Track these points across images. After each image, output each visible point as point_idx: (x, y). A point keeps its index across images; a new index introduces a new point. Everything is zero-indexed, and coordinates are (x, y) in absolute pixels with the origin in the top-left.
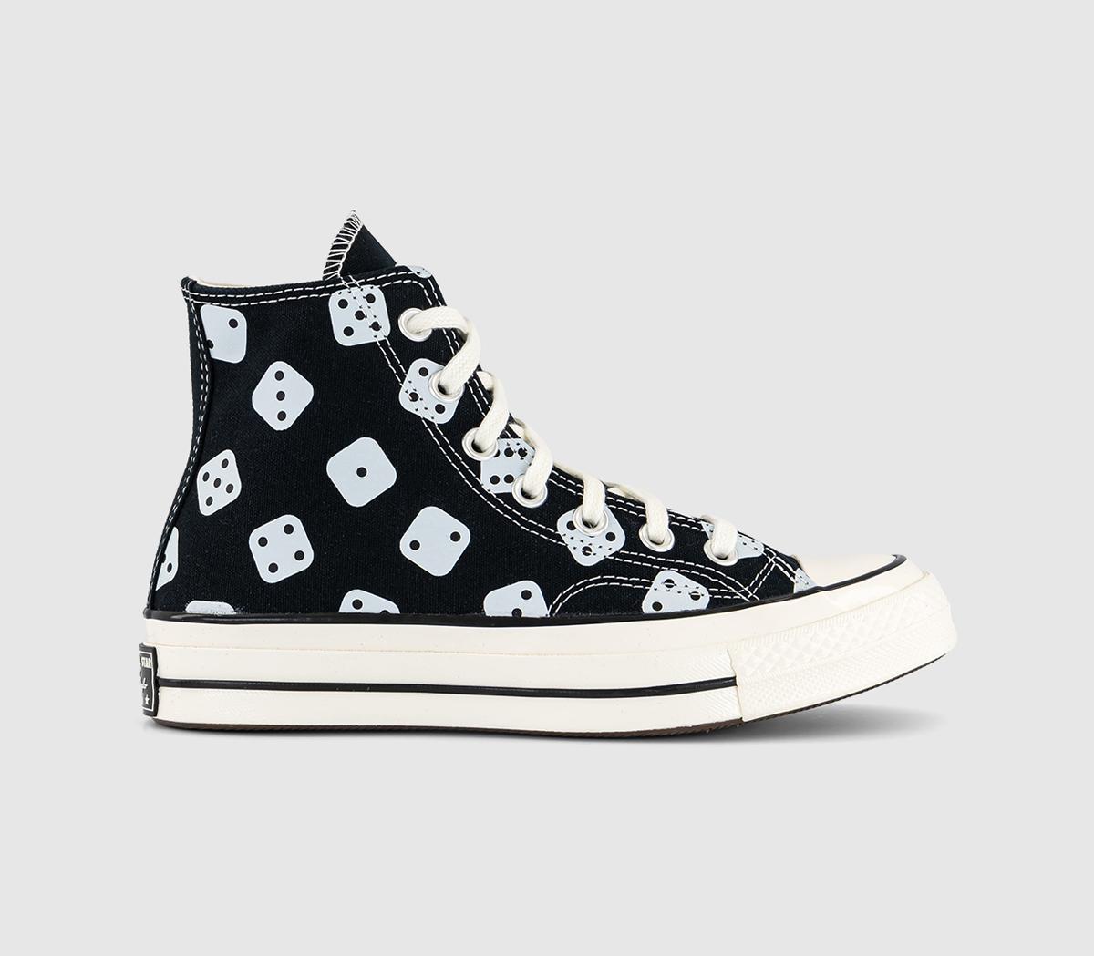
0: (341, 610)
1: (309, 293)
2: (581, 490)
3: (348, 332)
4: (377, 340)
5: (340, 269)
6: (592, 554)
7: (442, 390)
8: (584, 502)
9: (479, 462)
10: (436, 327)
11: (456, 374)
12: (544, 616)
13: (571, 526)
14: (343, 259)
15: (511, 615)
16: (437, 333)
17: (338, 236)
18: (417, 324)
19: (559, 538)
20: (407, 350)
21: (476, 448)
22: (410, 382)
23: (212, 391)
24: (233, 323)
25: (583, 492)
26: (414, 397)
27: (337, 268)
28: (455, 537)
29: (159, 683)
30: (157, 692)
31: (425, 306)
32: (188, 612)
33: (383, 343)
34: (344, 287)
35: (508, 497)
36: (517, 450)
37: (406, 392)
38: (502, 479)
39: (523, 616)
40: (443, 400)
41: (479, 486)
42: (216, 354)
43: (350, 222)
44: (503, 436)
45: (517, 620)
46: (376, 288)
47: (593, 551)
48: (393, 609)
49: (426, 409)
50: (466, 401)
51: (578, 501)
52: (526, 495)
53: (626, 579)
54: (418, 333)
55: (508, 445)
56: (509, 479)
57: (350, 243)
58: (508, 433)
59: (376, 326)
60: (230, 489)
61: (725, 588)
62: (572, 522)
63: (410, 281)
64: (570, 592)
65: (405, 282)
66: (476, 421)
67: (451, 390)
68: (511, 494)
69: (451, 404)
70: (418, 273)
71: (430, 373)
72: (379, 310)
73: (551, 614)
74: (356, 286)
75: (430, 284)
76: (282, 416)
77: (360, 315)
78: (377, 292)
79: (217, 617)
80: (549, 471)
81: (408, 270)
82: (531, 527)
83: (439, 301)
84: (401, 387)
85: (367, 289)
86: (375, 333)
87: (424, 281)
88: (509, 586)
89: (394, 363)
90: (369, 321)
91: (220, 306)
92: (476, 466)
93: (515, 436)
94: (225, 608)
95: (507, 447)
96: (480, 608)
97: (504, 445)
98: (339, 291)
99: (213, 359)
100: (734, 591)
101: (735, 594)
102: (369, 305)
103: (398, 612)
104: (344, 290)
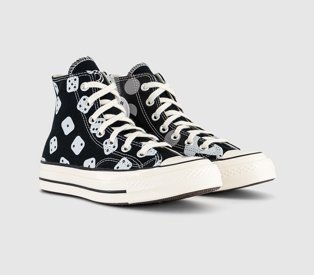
0: (60, 162)
1: (64, 78)
3: (70, 88)
4: (74, 91)
7: (88, 104)
10: (90, 87)
12: (94, 168)
14: (73, 70)
15: (88, 167)
16: (90, 89)
17: (74, 64)
19: (102, 146)
20: (81, 93)
22: (80, 102)
26: (80, 106)
28: (82, 145)
33: (76, 91)
34: (70, 77)
35: (95, 134)
36: (101, 121)
38: (95, 129)
39: (90, 167)
40: (87, 107)
41: (89, 131)
44: (99, 117)
46: (77, 77)
47: (109, 151)
49: (82, 109)
50: (93, 107)
52: (99, 134)
53: (114, 159)
54: (85, 89)
56: (97, 129)
61: (137, 164)
62: (107, 142)
63: (87, 75)
64: (101, 161)
65: (85, 75)
67: (90, 104)
69: (89, 108)
70: (89, 73)
71: (86, 100)
72: (77, 83)
77: (72, 84)
81: (87, 72)
82: (98, 143)
84: (78, 103)
85: (75, 77)
86: (74, 89)
87: (91, 75)
88: (89, 159)
89: (78, 97)
90: (74, 86)
92: (90, 125)
96: (82, 164)
97: (99, 120)
100: (138, 165)
101: (138, 166)
102: (74, 81)
103: (69, 164)
104: (70, 78)
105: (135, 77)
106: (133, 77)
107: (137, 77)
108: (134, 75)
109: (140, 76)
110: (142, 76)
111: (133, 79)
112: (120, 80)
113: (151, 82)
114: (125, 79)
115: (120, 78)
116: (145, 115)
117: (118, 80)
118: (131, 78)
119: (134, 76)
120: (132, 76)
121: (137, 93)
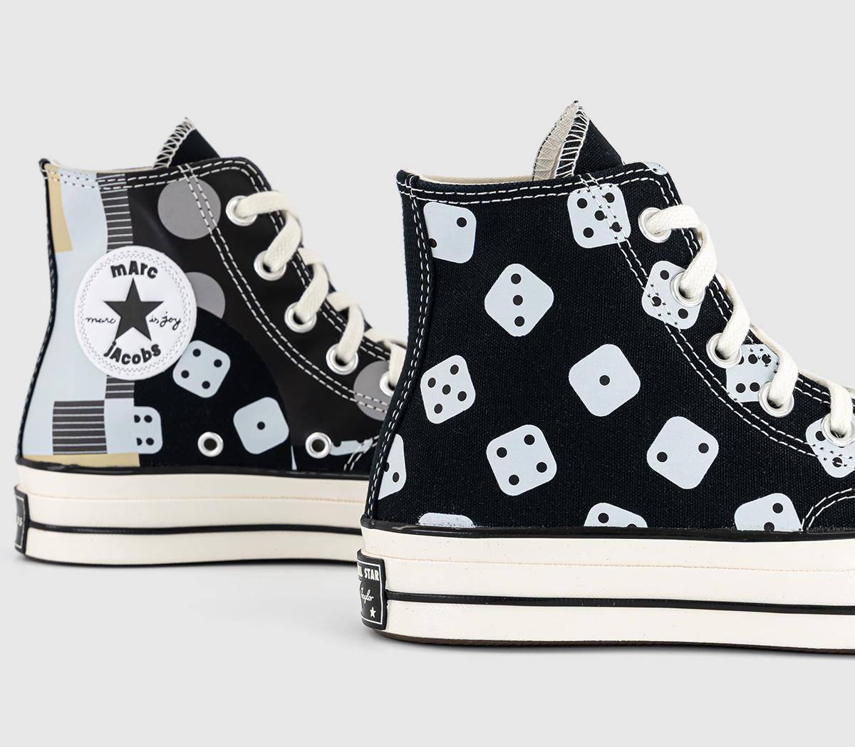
0: (586, 524)
1: (546, 191)
2: (828, 398)
3: (588, 233)
4: (618, 242)
5: (573, 168)
6: (843, 465)
7: (683, 293)
8: (832, 411)
9: (725, 370)
10: (675, 227)
11: (697, 277)
12: (797, 530)
13: (820, 436)
14: (577, 158)
15: (763, 530)
16: (676, 233)
17: (571, 133)
18: (657, 224)
19: (808, 449)
20: (647, 252)
21: (720, 355)
22: (652, 286)
23: (434, 293)
24: (462, 222)
25: (829, 401)
26: (657, 302)
27: (570, 168)
28: (704, 448)
29: (389, 595)
30: (386, 604)
31: (662, 205)
32: (422, 524)
33: (624, 244)
34: (583, 186)
35: (755, 406)
36: (761, 356)
37: (649, 296)
38: (748, 388)
39: (775, 530)
40: (685, 304)
41: (725, 395)
42: (438, 253)
43: (579, 116)
44: (747, 342)
45: (769, 534)
46: (615, 186)
47: (844, 463)
48: (641, 523)
49: (669, 314)
50: (707, 304)
51: (826, 410)
52: (773, 405)
54: (657, 234)
55: (752, 351)
56: (755, 387)
57: (582, 140)
58: (752, 339)
59: (616, 227)
60: (462, 396)
62: (821, 432)
63: (646, 179)
64: (822, 505)
65: (643, 179)
66: (720, 327)
67: (692, 294)
68: (758, 402)
69: (694, 308)
70: (655, 170)
71: (671, 276)
72: (618, 210)
73: (804, 528)
74: (596, 184)
75: (665, 180)
76: (520, 322)
77: (600, 216)
78: (615, 190)
79: (454, 530)
80: (796, 378)
81: (645, 167)
82: (779, 437)
83: (675, 200)
84: (643, 291)
85: (606, 188)
86: (616, 234)
87: (661, 178)
88: (759, 500)
89: (636, 266)
90: (609, 222)
91: (447, 203)
92: (721, 373)
93: (757, 341)
94: (464, 522)
95: (751, 353)
96: (731, 522)
97: (747, 351)
98: (578, 190)
99: (434, 258)
102: (609, 204)
103: (646, 526)
104: (584, 190)
105: (195, 172)
106: (189, 174)
107: (201, 175)
108: (192, 166)
109: (213, 172)
110: (218, 170)
111: (188, 180)
112: (129, 183)
113: (256, 192)
114: (155, 180)
115: (128, 175)
116: (257, 311)
117: (122, 186)
118: (182, 176)
119: (192, 170)
120: (183, 171)
121: (215, 231)
